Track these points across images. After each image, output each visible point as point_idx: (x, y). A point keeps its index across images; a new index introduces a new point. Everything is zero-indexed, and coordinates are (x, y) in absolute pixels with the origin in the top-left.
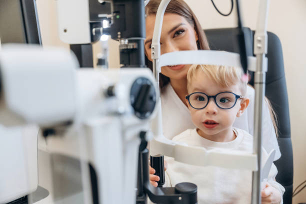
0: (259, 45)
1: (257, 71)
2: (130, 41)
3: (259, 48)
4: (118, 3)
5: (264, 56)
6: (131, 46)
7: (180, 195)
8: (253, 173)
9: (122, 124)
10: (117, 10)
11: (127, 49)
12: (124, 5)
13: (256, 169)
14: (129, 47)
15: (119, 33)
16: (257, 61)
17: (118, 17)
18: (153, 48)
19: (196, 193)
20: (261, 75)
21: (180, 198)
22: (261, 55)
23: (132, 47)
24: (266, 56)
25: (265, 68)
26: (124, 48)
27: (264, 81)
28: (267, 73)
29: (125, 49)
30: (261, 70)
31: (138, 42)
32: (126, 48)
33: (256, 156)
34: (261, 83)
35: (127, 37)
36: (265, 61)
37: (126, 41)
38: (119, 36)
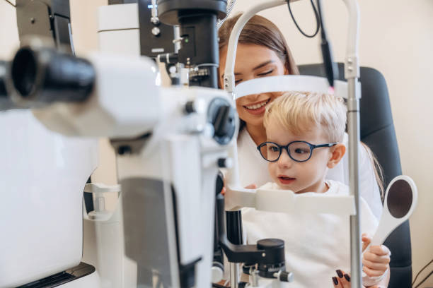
0: (350, 68)
1: (349, 97)
2: (200, 68)
3: (351, 71)
4: (186, 26)
5: (356, 80)
6: (203, 72)
7: (264, 251)
8: (351, 217)
9: (200, 145)
10: (185, 33)
11: (198, 77)
12: (193, 27)
13: (354, 213)
14: (200, 74)
15: (188, 59)
16: (349, 86)
17: (187, 41)
18: (226, 80)
19: (283, 248)
20: (355, 102)
21: (264, 255)
22: (354, 78)
23: (203, 74)
24: (359, 80)
25: (358, 95)
26: (194, 75)
27: (358, 109)
28: (360, 100)
29: (195, 77)
30: (354, 96)
31: (210, 68)
32: (196, 75)
33: (353, 197)
34: (355, 111)
35: (197, 64)
36: (358, 86)
37: (196, 69)
38: (188, 63)
